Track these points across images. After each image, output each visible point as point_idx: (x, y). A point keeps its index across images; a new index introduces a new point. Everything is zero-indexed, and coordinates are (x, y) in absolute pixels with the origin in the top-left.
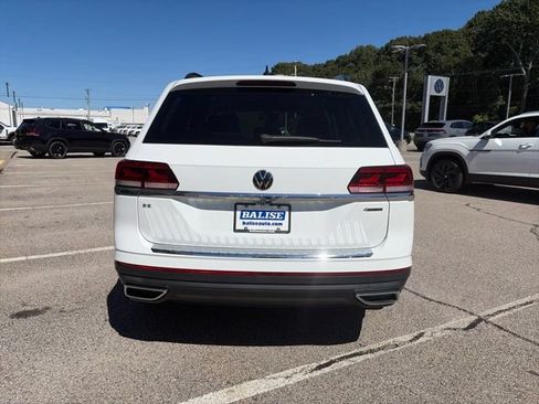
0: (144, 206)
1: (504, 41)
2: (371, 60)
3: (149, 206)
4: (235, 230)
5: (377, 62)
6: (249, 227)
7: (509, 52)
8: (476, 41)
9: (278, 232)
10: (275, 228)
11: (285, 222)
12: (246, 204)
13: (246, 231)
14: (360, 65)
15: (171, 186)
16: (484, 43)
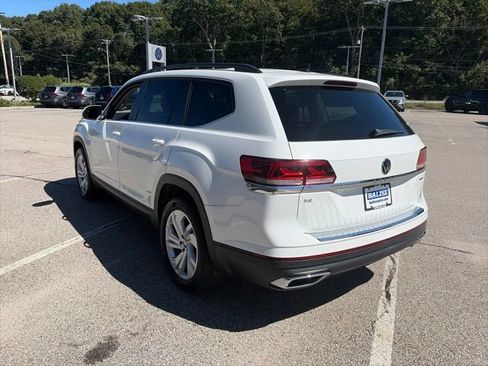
0: (305, 201)
1: (194, 20)
2: (79, 20)
3: (310, 201)
4: (366, 210)
5: (84, 23)
6: (374, 205)
7: (199, 29)
8: (173, 16)
9: (387, 205)
10: (384, 203)
11: (389, 197)
12: (369, 187)
13: (372, 208)
14: (67, 23)
15: (330, 179)
16: (179, 19)
